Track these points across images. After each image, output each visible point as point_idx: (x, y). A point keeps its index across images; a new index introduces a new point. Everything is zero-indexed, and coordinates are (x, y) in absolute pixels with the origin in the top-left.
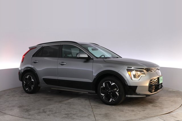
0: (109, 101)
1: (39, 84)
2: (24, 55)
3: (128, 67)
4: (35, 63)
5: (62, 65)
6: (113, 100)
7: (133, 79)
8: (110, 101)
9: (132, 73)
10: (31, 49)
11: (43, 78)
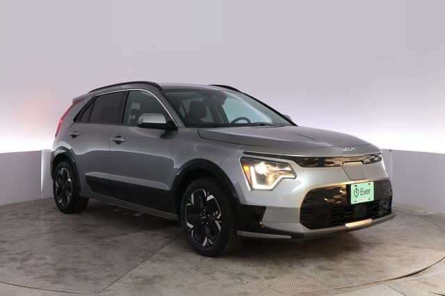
0: (202, 243)
1: (80, 190)
2: (62, 119)
3: (245, 153)
4: (74, 136)
5: (118, 143)
6: (210, 241)
7: (256, 185)
8: (204, 244)
9: (252, 168)
10: (76, 102)
11: (87, 176)
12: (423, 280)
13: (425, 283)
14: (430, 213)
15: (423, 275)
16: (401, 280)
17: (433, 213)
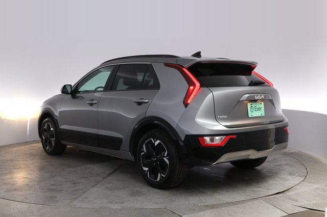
12: (288, 197)
13: (289, 199)
14: (292, 151)
15: (288, 193)
16: (273, 196)
17: (294, 151)
